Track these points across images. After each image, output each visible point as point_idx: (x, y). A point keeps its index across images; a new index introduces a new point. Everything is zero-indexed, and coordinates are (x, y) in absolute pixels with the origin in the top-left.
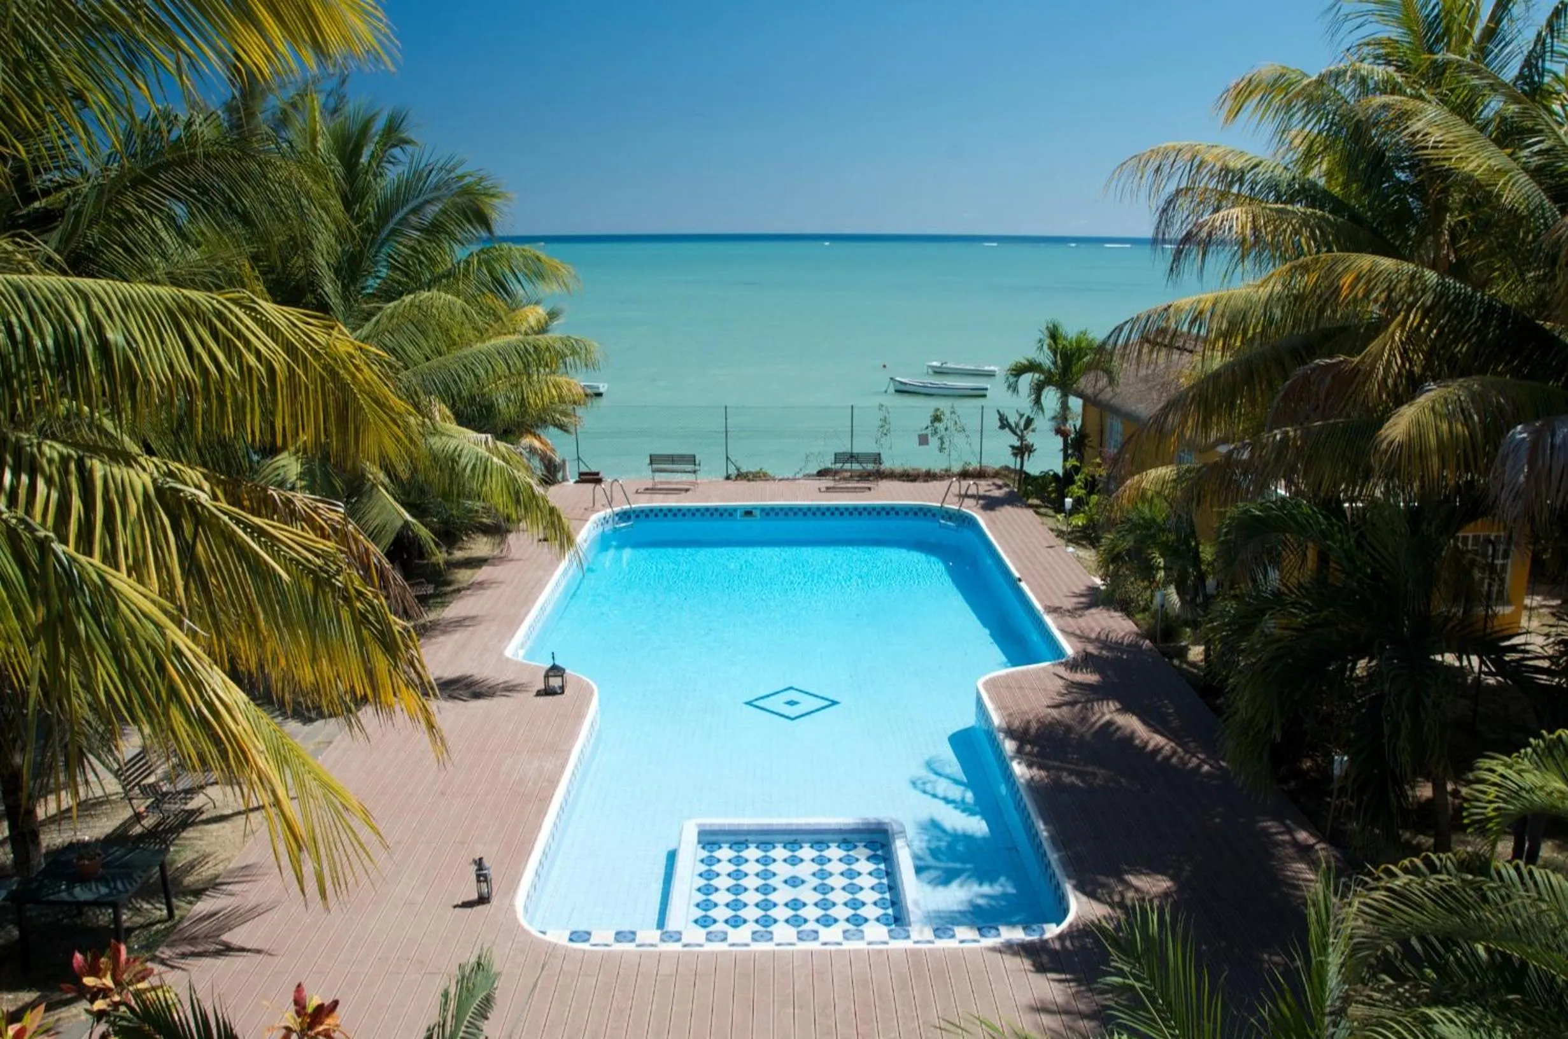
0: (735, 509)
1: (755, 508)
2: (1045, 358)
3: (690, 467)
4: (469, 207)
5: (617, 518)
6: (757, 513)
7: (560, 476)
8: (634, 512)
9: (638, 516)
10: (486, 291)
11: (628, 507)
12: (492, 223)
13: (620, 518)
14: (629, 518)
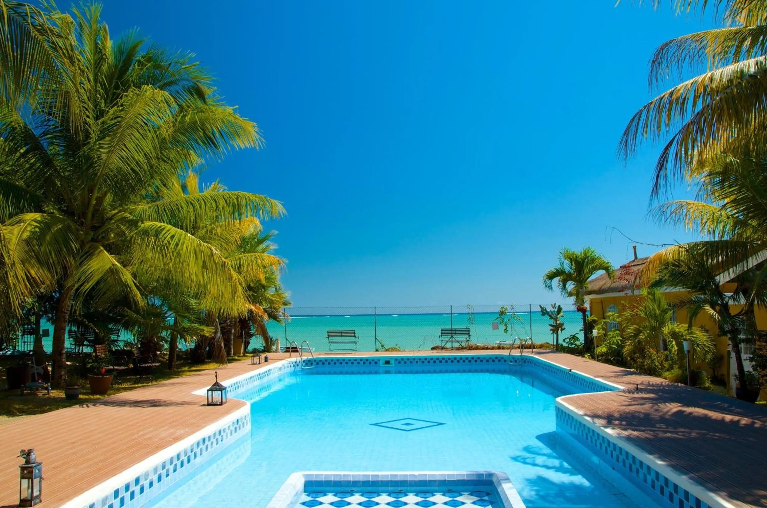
0: (379, 359)
1: (391, 358)
2: (567, 267)
3: (352, 339)
4: (193, 87)
5: (304, 364)
6: (393, 362)
7: (274, 348)
8: (315, 361)
9: (318, 364)
10: (201, 143)
11: (312, 357)
12: (206, 97)
13: (306, 364)
14: (312, 364)
